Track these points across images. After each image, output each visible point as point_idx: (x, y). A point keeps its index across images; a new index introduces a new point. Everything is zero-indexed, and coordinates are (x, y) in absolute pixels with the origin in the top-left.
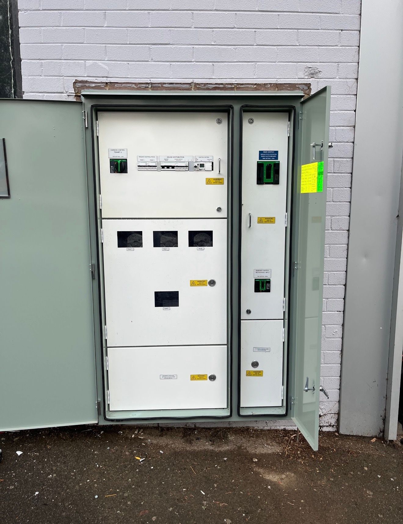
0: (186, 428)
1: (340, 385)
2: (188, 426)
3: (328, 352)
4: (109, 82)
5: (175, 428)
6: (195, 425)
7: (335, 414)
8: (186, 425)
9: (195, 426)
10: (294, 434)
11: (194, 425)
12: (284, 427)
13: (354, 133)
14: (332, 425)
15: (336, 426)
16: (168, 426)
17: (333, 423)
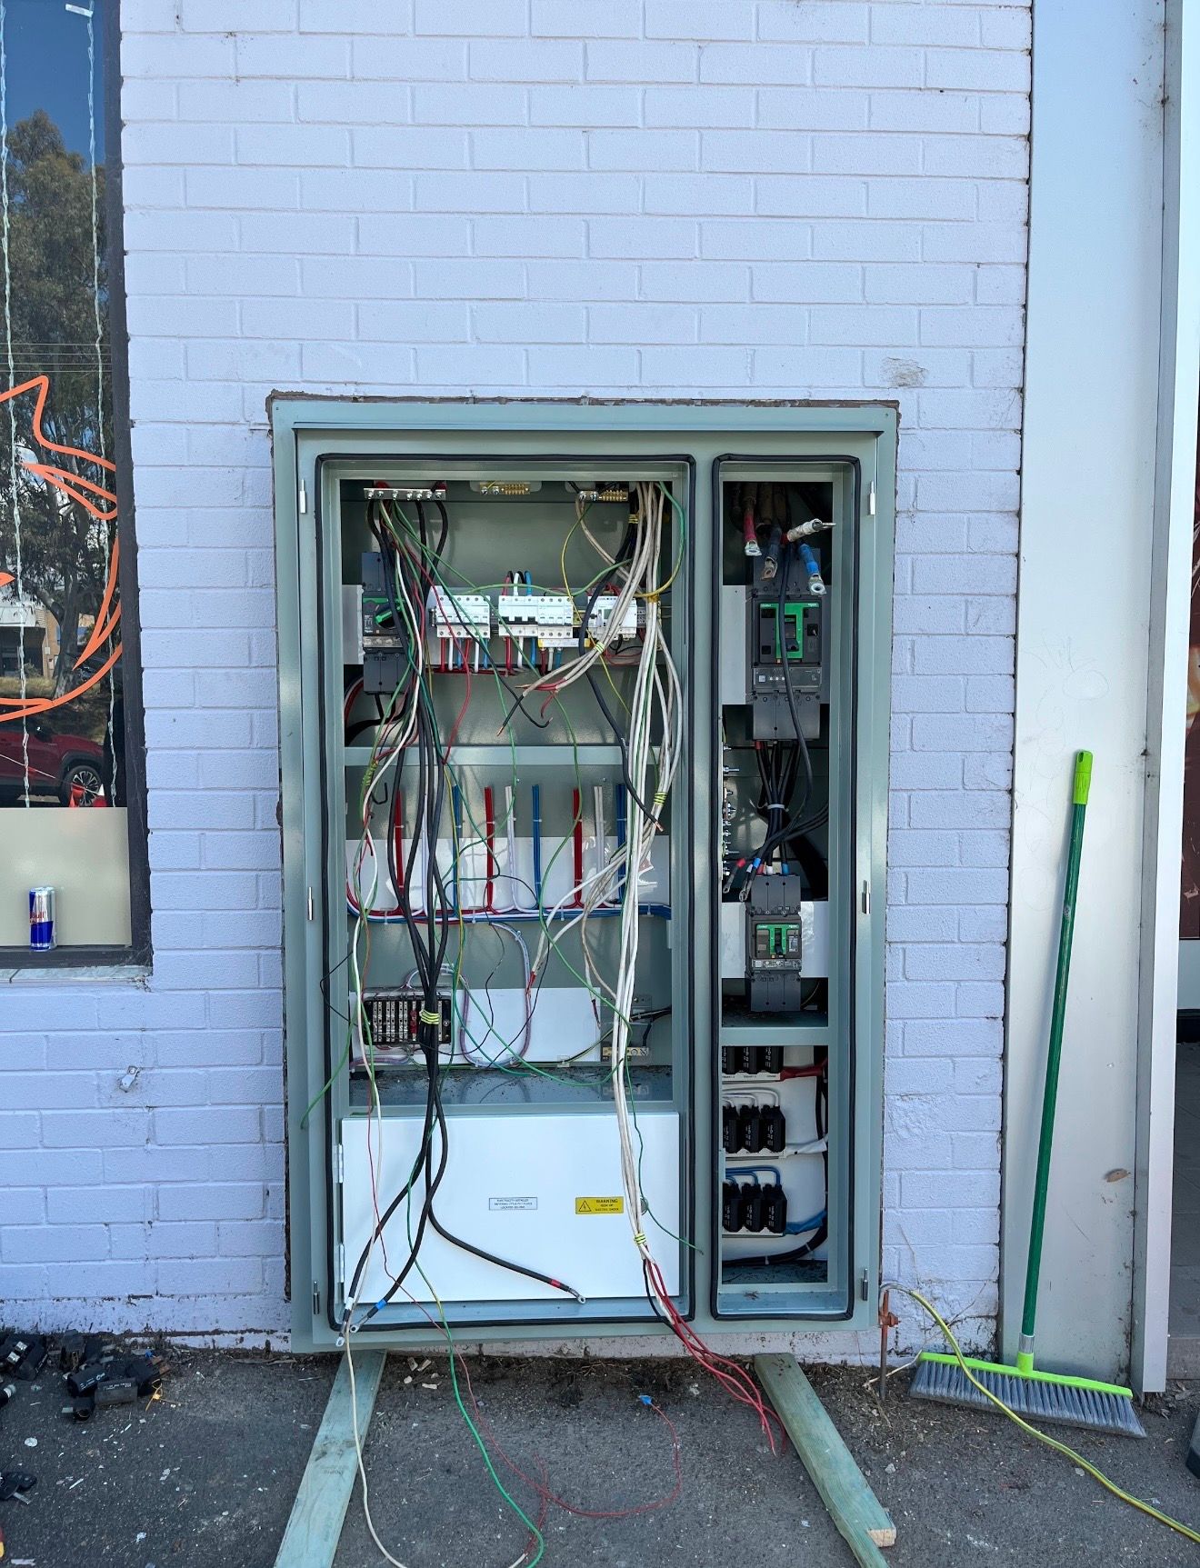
0: (561, 1359)
1: (1000, 1232)
2: (565, 1351)
3: (964, 1134)
4: (360, 397)
5: (527, 1359)
6: (585, 1349)
7: (988, 1317)
8: (560, 1351)
9: (586, 1353)
10: (873, 1377)
11: (583, 1351)
12: (843, 1358)
13: (1020, 529)
14: (980, 1350)
15: (991, 1353)
16: (507, 1355)
17: (984, 1346)
